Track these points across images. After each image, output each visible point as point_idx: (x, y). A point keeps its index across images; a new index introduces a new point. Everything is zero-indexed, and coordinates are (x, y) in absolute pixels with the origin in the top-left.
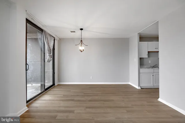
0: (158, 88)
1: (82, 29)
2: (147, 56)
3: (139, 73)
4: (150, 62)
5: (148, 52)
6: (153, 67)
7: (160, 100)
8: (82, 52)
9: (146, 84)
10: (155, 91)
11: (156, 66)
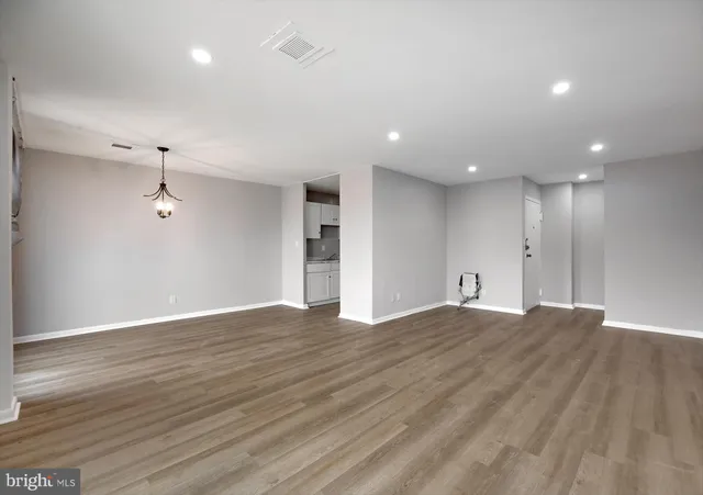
0: (339, 303)
1: (164, 150)
2: (318, 236)
3: (306, 273)
4: (323, 248)
5: (322, 226)
6: (330, 259)
7: (342, 315)
8: (164, 217)
9: (318, 297)
10: (334, 307)
11: (334, 257)
